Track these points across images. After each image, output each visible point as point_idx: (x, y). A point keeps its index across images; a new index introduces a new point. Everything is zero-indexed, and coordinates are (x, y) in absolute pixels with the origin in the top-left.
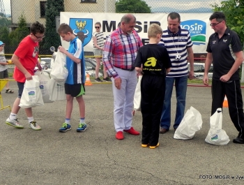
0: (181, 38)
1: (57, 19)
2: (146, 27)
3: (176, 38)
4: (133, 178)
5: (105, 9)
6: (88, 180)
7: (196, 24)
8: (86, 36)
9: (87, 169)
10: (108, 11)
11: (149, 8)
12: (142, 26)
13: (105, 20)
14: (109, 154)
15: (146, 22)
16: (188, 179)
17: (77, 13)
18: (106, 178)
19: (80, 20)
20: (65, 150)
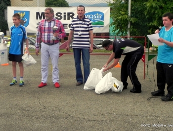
0: (84, 22)
1: (5, 11)
2: (65, 16)
3: (81, 22)
4: (56, 118)
5: (38, 4)
6: (26, 120)
7: (97, 14)
8: (25, 22)
9: (25, 112)
10: (40, 6)
11: (67, 4)
12: (63, 15)
13: (38, 12)
14: (40, 102)
15: (65, 13)
16: (93, 116)
17: (19, 7)
18: (38, 118)
19: (21, 12)
20: (10, 99)
